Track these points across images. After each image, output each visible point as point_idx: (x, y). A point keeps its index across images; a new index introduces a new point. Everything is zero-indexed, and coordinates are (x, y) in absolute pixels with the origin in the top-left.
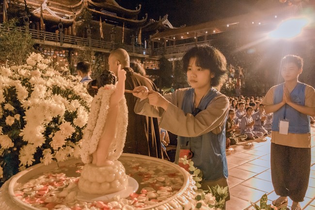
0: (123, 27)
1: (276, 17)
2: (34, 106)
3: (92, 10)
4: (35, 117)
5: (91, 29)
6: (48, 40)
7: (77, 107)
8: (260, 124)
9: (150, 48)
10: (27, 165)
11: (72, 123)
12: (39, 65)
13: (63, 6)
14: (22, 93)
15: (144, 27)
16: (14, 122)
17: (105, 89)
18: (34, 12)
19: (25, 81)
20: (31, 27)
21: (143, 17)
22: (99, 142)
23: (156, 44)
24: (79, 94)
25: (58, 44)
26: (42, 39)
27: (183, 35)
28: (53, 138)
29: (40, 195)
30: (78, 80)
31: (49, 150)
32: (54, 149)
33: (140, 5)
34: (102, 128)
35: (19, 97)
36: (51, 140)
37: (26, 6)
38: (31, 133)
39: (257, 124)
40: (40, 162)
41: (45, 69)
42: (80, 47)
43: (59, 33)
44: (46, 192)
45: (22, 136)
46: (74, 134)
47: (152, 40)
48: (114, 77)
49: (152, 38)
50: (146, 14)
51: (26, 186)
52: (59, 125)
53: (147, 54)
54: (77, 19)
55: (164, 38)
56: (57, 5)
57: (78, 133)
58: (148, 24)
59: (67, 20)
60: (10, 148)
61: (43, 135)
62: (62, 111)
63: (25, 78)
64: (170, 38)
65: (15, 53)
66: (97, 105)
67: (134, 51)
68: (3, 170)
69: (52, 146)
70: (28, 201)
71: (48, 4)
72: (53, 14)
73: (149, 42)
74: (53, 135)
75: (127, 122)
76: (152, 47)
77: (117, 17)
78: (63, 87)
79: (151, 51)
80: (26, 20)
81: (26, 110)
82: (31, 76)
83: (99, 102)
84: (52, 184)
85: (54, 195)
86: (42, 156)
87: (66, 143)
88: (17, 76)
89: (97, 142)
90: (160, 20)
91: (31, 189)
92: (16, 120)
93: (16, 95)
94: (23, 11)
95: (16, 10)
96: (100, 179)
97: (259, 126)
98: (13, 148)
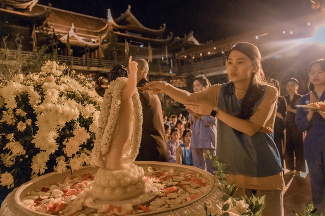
2: (46, 111)
3: (117, 33)
4: (47, 122)
5: (117, 51)
6: (76, 65)
7: (92, 112)
9: (176, 67)
10: (39, 173)
11: (87, 129)
14: (34, 97)
15: (169, 45)
16: (25, 127)
18: (62, 39)
20: (59, 53)
21: (168, 36)
22: (111, 142)
23: (182, 62)
25: (85, 68)
26: (70, 64)
27: (210, 51)
28: (66, 144)
31: (63, 157)
32: (68, 155)
33: (164, 25)
34: (113, 126)
35: (31, 102)
36: (65, 146)
37: (54, 34)
38: (44, 139)
40: (53, 171)
43: (86, 57)
45: (35, 143)
46: (89, 141)
47: (178, 58)
49: (178, 56)
50: (171, 33)
53: (173, 72)
54: (103, 43)
55: (191, 55)
56: (84, 31)
58: (173, 43)
59: (93, 44)
60: (22, 155)
61: (56, 141)
62: (75, 115)
63: (38, 84)
64: (197, 54)
67: (160, 70)
69: (65, 153)
71: (75, 31)
72: (80, 40)
74: (67, 142)
76: (178, 65)
77: (142, 38)
78: (78, 92)
79: (177, 70)
80: (55, 47)
81: (38, 115)
82: (44, 82)
86: (56, 165)
87: (80, 149)
88: (29, 82)
90: (185, 37)
92: (27, 125)
93: (29, 100)
94: (52, 39)
95: (45, 38)
98: (25, 155)
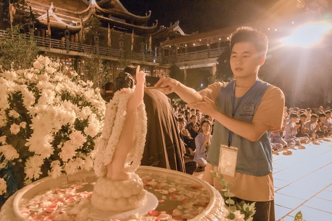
0: (132, 33)
1: (293, 23)
2: (42, 113)
3: (100, 16)
4: (43, 125)
5: (99, 36)
6: (54, 47)
7: (88, 114)
8: (279, 135)
9: (160, 56)
10: (33, 178)
11: (83, 132)
12: (47, 68)
13: (69, 13)
14: (29, 98)
15: (154, 34)
16: (19, 130)
17: (122, 93)
18: (39, 18)
19: (32, 86)
20: (36, 34)
21: (153, 24)
22: (114, 153)
23: (167, 51)
24: (91, 101)
25: (64, 52)
26: (47, 46)
27: (194, 43)
28: (62, 149)
29: (48, 213)
30: (89, 85)
31: (58, 162)
32: (64, 160)
33: (150, 11)
34: (118, 137)
35: (25, 103)
36: (60, 150)
37: (31, 12)
38: (38, 142)
39: (276, 135)
40: (48, 175)
41: (53, 74)
42: (88, 55)
43: (65, 40)
44: (55, 209)
45: (28, 147)
46: (85, 144)
47: (163, 47)
48: (132, 80)
50: (157, 21)
51: (32, 202)
52: (69, 134)
53: (157, 62)
54: (85, 26)
55: (176, 45)
56: (63, 11)
57: (89, 144)
58: (159, 31)
59: (74, 27)
60: (15, 159)
61: (52, 145)
62: (72, 118)
63: (31, 83)
64: (182, 45)
65: (19, 61)
66: (113, 112)
67: (144, 58)
68: (7, 184)
69: (61, 158)
70: (34, 219)
71: (54, 10)
72: (59, 20)
73: (160, 49)
74: (63, 145)
75: (146, 130)
76: (162, 55)
77: (126, 24)
78: (73, 93)
79: (161, 59)
80: (31, 26)
81: (33, 117)
82: (38, 81)
83: (115, 107)
84: (61, 200)
85: (64, 212)
86: (50, 169)
87: (76, 154)
88: (23, 80)
89: (113, 152)
90: (171, 26)
91: (37, 206)
92: (21, 128)
93: (22, 101)
94: (27, 18)
95: (21, 16)
96: (116, 194)
97: (277, 137)
98: (18, 159)
